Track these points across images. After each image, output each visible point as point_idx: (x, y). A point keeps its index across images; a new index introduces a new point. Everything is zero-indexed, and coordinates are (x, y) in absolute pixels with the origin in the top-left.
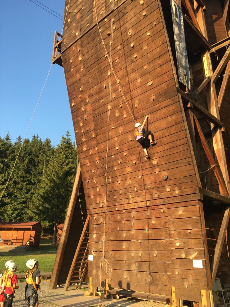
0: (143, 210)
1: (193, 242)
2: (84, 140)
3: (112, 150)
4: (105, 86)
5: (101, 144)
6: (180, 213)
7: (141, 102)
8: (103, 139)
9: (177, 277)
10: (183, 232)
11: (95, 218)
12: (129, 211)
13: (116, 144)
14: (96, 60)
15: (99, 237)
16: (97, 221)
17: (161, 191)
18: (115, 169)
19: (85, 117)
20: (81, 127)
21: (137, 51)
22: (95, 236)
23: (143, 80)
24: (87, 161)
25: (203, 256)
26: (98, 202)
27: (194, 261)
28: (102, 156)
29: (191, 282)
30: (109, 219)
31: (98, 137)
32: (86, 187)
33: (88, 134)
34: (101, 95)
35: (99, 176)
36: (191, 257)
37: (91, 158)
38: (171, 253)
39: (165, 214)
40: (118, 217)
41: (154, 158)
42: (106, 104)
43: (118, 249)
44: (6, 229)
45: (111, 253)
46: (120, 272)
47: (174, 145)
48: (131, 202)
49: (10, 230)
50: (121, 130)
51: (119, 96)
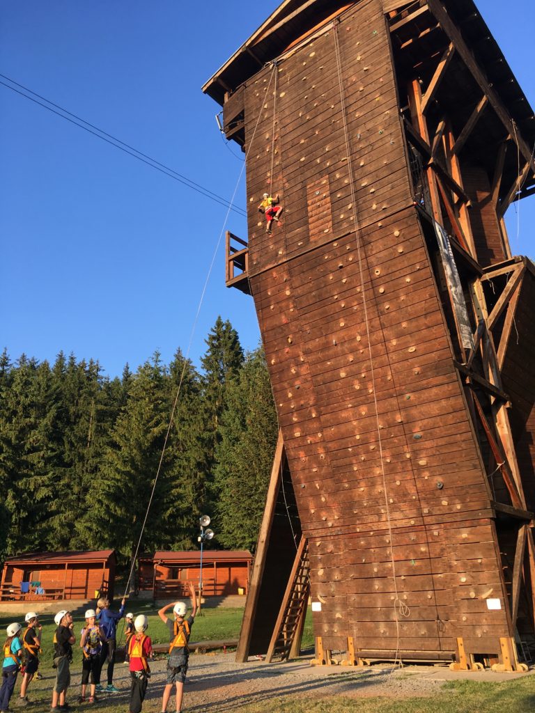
0: (404, 531)
1: (485, 575)
2: (295, 419)
3: (349, 439)
4: (334, 341)
5: (328, 429)
6: (464, 535)
7: (397, 372)
8: (332, 421)
9: (465, 624)
10: (469, 563)
11: (318, 544)
12: (381, 533)
13: (356, 432)
14: (318, 300)
15: (330, 574)
16: (322, 549)
17: (433, 504)
18: (355, 469)
19: (297, 383)
20: (289, 399)
21: (390, 300)
22: (321, 572)
23: (400, 342)
24: (302, 454)
25: (501, 593)
26: (324, 519)
27: (488, 600)
28: (330, 448)
29: (485, 629)
30: (346, 545)
31: (322, 418)
32: (301, 494)
33: (303, 411)
34: (327, 353)
35: (324, 478)
36: (484, 596)
37: (310, 450)
38: (454, 592)
39: (442, 537)
40: (362, 543)
41: (421, 456)
42: (336, 369)
43: (365, 590)
44: (48, 567)
45: (354, 598)
46: (372, 625)
47: (452, 441)
48: (384, 519)
49: (57, 569)
50: (363, 410)
51: (361, 359)
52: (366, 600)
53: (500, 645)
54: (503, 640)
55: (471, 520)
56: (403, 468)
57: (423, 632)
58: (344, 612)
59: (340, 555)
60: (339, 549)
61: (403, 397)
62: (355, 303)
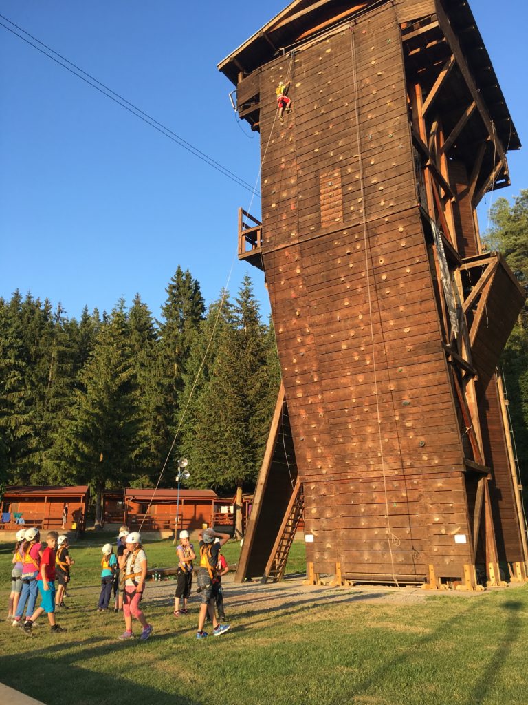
0: (388, 479)
1: (454, 517)
2: (298, 382)
3: (346, 402)
4: (338, 317)
5: (328, 392)
6: (440, 485)
7: (392, 348)
8: (332, 385)
9: (436, 554)
10: (442, 506)
11: (313, 487)
12: (370, 480)
13: (353, 396)
14: (326, 280)
15: (322, 513)
16: (316, 492)
17: (415, 459)
18: (350, 427)
19: (302, 351)
20: (294, 365)
21: (391, 286)
22: (314, 511)
23: (397, 323)
24: (302, 412)
25: (467, 531)
26: (319, 467)
27: (456, 536)
28: (329, 408)
29: (453, 558)
30: (337, 489)
31: (324, 383)
32: (300, 445)
33: (306, 375)
34: (331, 327)
35: (321, 433)
36: (453, 533)
37: (310, 409)
38: (428, 529)
39: (421, 485)
40: (352, 488)
41: (408, 419)
42: (339, 341)
43: (352, 526)
44: (27, 500)
45: (342, 532)
46: (358, 553)
47: (435, 408)
48: (372, 469)
49: (36, 502)
50: (361, 378)
51: (361, 335)
52: (353, 534)
53: (463, 571)
54: (466, 567)
55: (446, 474)
56: (391, 428)
57: (401, 559)
58: (333, 544)
59: (332, 497)
60: (332, 492)
61: (396, 370)
62: (360, 286)
